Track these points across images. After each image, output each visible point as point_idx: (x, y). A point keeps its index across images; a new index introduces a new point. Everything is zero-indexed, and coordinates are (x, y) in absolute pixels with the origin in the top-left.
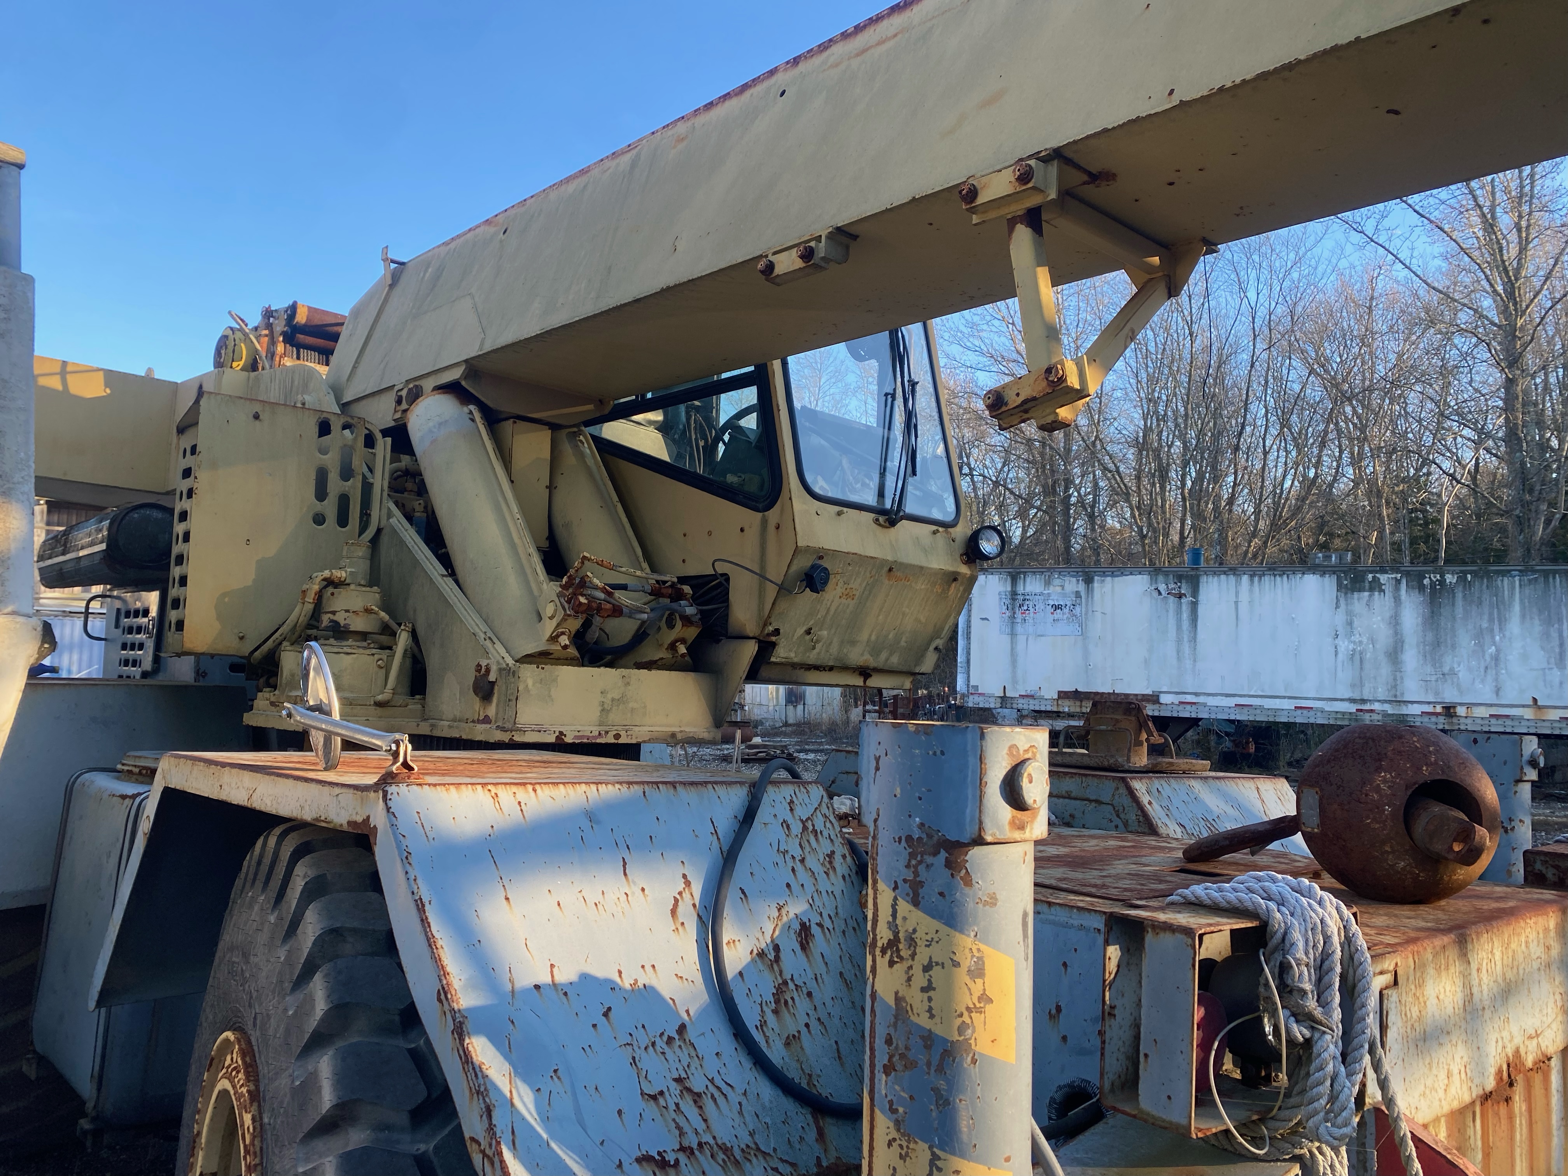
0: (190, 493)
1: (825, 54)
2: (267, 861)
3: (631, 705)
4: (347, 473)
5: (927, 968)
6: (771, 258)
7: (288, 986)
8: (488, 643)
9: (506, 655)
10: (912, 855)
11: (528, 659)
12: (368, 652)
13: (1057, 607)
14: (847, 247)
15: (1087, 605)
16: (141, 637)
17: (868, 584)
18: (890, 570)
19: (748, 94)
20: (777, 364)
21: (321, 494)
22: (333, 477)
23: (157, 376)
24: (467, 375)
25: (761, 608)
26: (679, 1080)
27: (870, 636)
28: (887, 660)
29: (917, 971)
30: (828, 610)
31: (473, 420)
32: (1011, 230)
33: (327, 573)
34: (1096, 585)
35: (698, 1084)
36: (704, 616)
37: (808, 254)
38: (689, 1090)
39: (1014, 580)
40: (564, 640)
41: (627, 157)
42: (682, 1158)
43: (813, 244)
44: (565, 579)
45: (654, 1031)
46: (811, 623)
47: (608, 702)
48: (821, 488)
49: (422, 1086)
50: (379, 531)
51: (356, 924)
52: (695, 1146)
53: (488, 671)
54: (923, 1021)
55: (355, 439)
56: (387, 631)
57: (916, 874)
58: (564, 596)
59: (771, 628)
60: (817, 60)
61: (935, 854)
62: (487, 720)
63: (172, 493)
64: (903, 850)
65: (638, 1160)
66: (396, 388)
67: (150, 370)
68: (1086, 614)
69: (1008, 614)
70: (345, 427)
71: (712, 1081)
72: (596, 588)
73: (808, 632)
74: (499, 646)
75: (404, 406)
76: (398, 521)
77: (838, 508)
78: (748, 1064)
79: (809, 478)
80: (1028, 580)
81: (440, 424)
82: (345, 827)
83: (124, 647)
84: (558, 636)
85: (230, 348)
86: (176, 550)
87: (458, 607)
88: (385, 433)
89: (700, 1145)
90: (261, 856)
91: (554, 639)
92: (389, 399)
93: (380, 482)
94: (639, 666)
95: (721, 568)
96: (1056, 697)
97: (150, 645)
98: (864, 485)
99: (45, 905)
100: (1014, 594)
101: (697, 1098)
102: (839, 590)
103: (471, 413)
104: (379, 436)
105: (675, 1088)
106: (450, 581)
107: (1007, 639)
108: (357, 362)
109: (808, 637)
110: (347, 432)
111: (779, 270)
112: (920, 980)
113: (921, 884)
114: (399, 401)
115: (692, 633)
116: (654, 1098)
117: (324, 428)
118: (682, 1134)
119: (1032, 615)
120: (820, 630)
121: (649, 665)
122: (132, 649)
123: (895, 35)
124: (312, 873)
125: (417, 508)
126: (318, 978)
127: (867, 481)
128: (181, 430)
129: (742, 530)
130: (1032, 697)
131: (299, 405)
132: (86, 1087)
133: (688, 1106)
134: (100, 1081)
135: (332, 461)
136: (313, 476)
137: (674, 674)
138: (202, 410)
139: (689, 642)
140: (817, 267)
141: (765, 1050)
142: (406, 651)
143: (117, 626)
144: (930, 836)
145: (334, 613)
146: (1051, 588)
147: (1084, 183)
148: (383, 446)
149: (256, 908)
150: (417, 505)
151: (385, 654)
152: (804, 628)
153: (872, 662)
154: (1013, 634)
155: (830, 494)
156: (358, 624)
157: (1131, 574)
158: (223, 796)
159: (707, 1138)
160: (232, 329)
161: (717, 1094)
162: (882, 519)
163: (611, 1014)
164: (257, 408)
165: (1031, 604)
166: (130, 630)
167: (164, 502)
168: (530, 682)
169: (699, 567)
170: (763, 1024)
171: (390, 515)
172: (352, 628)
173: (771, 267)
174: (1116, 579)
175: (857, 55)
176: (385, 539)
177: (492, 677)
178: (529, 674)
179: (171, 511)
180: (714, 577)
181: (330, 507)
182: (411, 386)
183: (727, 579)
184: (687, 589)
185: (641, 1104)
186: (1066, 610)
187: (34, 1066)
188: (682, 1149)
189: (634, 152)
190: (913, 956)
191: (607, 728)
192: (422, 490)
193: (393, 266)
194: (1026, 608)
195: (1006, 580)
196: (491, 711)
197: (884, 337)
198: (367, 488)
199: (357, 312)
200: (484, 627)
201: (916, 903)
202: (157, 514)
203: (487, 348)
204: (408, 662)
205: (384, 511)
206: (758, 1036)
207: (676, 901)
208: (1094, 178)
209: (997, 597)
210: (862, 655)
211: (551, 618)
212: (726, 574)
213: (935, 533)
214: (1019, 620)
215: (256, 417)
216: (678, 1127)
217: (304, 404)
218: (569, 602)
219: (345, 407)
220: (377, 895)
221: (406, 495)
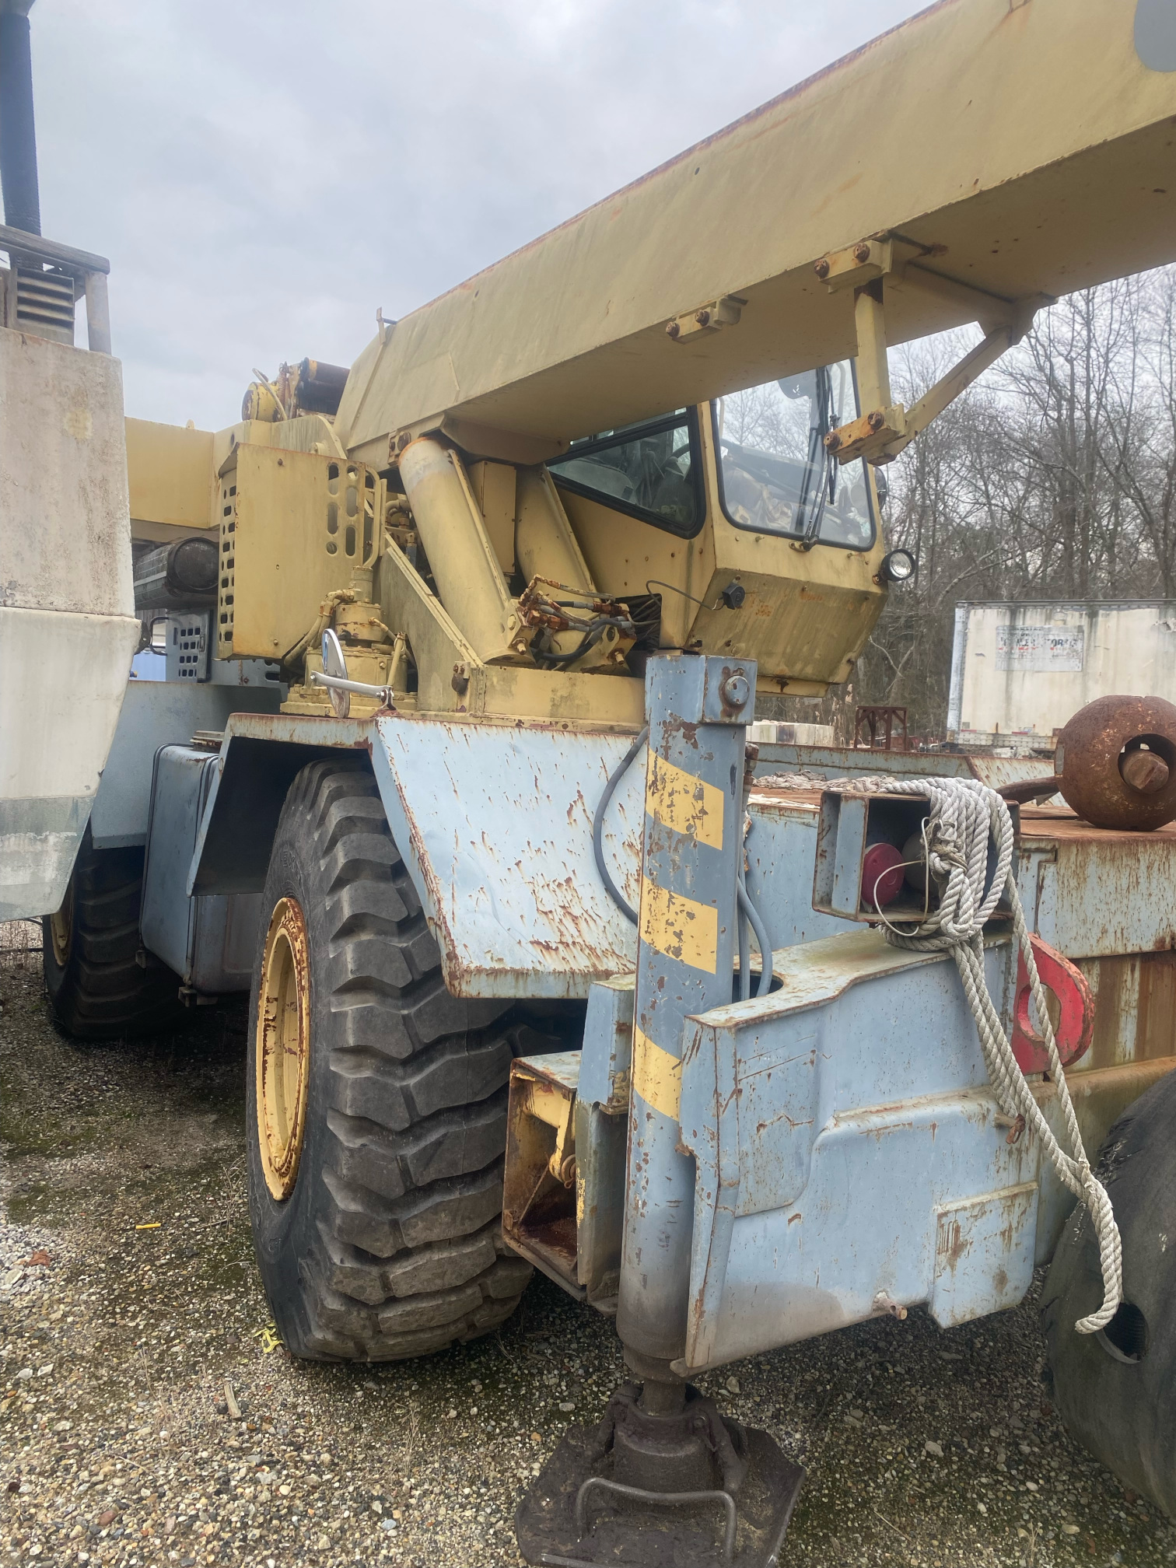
0: (232, 527)
1: (731, 136)
2: (303, 786)
3: (577, 702)
4: (353, 510)
5: (671, 795)
6: (677, 322)
7: (320, 854)
8: (463, 649)
9: (476, 658)
10: (666, 732)
11: (494, 662)
12: (373, 656)
13: (1057, 643)
14: (739, 310)
15: (1089, 639)
16: (195, 651)
17: (782, 602)
18: (803, 590)
19: (670, 171)
20: (705, 407)
21: (333, 529)
22: (341, 513)
23: (198, 427)
24: (445, 424)
25: (685, 623)
26: (563, 907)
27: (785, 648)
28: (802, 670)
29: (666, 795)
30: (746, 625)
31: (451, 462)
32: (856, 298)
33: (339, 592)
34: (1100, 619)
35: (577, 912)
36: (639, 630)
37: (704, 320)
38: (570, 913)
39: (1013, 615)
40: (521, 647)
41: (576, 226)
42: (560, 947)
43: (708, 310)
44: (522, 596)
45: (548, 878)
46: (731, 636)
47: (557, 698)
48: (742, 517)
49: (404, 908)
50: (379, 558)
51: (363, 815)
52: (570, 943)
53: (463, 671)
54: (668, 824)
55: (358, 481)
56: (388, 641)
57: (667, 742)
58: (521, 611)
59: (694, 640)
60: (726, 141)
61: (678, 730)
62: (463, 709)
63: (216, 529)
64: (661, 729)
65: (532, 943)
66: (390, 436)
67: (190, 423)
68: (1088, 649)
69: (1005, 649)
70: (350, 470)
71: (586, 912)
72: (546, 604)
73: (728, 644)
74: (471, 651)
75: (397, 451)
76: (394, 550)
77: (755, 535)
78: (613, 906)
79: (730, 509)
80: (1029, 614)
81: (425, 467)
82: (353, 747)
83: (182, 660)
84: (516, 644)
85: (255, 403)
86: (222, 576)
87: (440, 620)
88: (382, 475)
89: (574, 943)
90: (299, 783)
91: (513, 646)
92: (384, 447)
93: (379, 517)
94: (584, 671)
95: (655, 589)
96: (1051, 734)
97: (202, 657)
98: (783, 513)
99: (144, 847)
100: (1012, 628)
101: (575, 919)
102: (755, 608)
103: (450, 456)
104: (377, 477)
105: (560, 911)
106: (434, 599)
107: (1003, 675)
108: (358, 412)
109: (727, 649)
110: (352, 475)
111: (683, 332)
112: (667, 801)
113: (670, 747)
114: (392, 448)
115: (628, 644)
116: (546, 913)
117: (333, 472)
118: (562, 934)
119: (1030, 650)
120: (739, 642)
121: (593, 671)
122: (189, 661)
123: (786, 120)
124: (333, 786)
125: (409, 539)
126: (339, 845)
127: (786, 510)
128: (222, 475)
129: (673, 555)
130: (1024, 734)
131: (313, 452)
132: (182, 967)
133: (568, 921)
134: (193, 960)
135: (338, 497)
136: (326, 512)
137: (613, 678)
138: (239, 458)
139: (626, 652)
140: (712, 330)
141: (626, 900)
142: (401, 656)
143: (175, 643)
144: (675, 720)
145: (345, 624)
146: (1052, 622)
147: (920, 255)
148: (381, 484)
149: (298, 815)
150: (410, 536)
151: (385, 658)
152: (724, 640)
153: (787, 672)
154: (1009, 671)
155: (749, 523)
156: (364, 634)
157: (1139, 607)
158: (274, 737)
159: (577, 940)
160: (256, 384)
161: (589, 919)
162: (797, 544)
163: (521, 865)
164: (281, 456)
165: (1030, 639)
166: (186, 646)
167: (207, 536)
168: (495, 680)
169: (637, 589)
170: (626, 887)
171: (387, 545)
172: (360, 637)
173: (676, 330)
174: (1122, 613)
175: (756, 137)
176: (384, 566)
177: (466, 676)
178: (495, 674)
179: (215, 546)
180: (649, 597)
181: (339, 538)
182: (402, 433)
183: (660, 600)
184: (624, 607)
185: (537, 915)
186: (1067, 646)
187: (144, 959)
188: (561, 942)
189: (580, 222)
190: (664, 788)
191: (557, 720)
192: (412, 525)
193: (386, 325)
194: (1024, 643)
195: (1005, 614)
196: (466, 702)
197: (811, 376)
198: (369, 521)
199: (358, 367)
200: (461, 636)
201: (666, 758)
202: (204, 547)
203: (461, 399)
204: (404, 665)
205: (383, 542)
206: (622, 893)
207: (572, 806)
208: (928, 250)
209: (995, 632)
210: (778, 665)
211: (512, 629)
212: (659, 595)
213: (849, 557)
214: (1016, 656)
215: (280, 463)
216: (560, 931)
217: (316, 451)
218: (525, 616)
219: (350, 452)
220: (375, 799)
221: (400, 528)
